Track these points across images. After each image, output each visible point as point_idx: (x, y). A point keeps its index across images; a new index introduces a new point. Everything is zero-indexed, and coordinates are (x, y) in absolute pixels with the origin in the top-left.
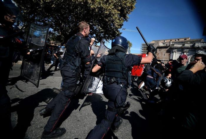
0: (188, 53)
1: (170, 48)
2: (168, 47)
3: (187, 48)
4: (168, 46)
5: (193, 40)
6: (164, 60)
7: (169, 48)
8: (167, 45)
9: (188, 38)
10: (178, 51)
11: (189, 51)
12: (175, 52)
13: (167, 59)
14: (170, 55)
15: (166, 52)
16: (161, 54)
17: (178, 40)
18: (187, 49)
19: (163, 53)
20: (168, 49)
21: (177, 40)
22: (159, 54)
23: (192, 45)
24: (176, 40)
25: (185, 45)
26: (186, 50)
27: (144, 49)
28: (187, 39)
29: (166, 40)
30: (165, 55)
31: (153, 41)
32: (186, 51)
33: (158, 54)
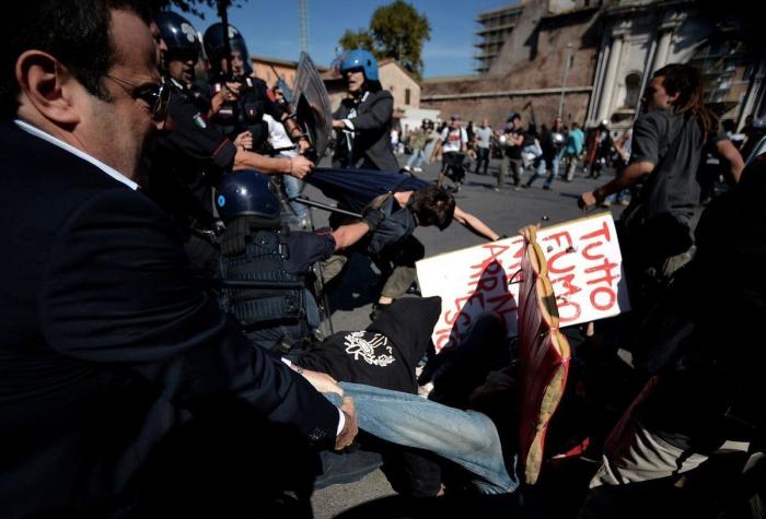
0: (680, 33)
1: (599, 18)
2: (592, 12)
4: (590, 6)
6: (567, 93)
7: (596, 16)
8: (587, 2)
10: (635, 31)
11: (685, 22)
12: (621, 37)
13: (580, 85)
14: (596, 57)
15: (578, 44)
16: (556, 57)
18: (679, 14)
19: (568, 55)
20: (588, 25)
22: (548, 64)
26: (672, 20)
27: (491, 45)
30: (576, 60)
32: (673, 24)
33: (544, 61)
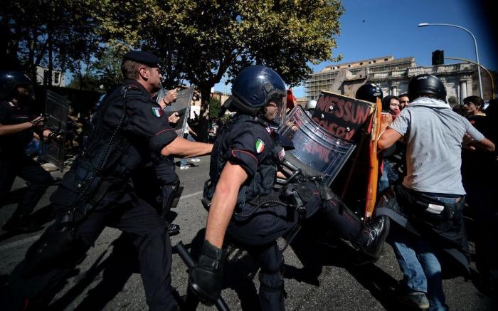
0: (399, 88)
2: (364, 79)
3: (397, 80)
4: (363, 77)
5: (400, 61)
8: (361, 76)
9: (391, 57)
11: (400, 85)
17: (374, 62)
18: (397, 82)
21: (372, 63)
23: (403, 72)
24: (370, 63)
25: (393, 73)
26: (395, 84)
28: (389, 60)
29: (353, 63)
31: (327, 67)
